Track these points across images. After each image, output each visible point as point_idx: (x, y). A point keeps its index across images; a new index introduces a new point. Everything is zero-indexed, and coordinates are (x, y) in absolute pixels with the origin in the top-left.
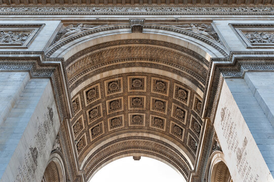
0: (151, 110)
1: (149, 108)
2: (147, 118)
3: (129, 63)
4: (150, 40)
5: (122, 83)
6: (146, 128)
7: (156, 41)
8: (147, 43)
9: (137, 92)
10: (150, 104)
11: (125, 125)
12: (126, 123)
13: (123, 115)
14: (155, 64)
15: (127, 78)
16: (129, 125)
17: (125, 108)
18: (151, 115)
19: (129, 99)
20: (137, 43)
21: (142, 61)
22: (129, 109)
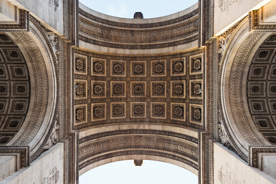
0: (152, 96)
1: (150, 95)
2: (148, 107)
3: (132, 45)
4: (148, 24)
5: (125, 67)
6: (147, 120)
7: (153, 24)
8: (146, 27)
9: (138, 77)
10: (150, 90)
11: (127, 115)
12: (128, 113)
13: (125, 103)
14: (153, 45)
15: (130, 63)
16: (131, 117)
17: (127, 95)
18: (151, 103)
19: (131, 86)
20: (138, 28)
21: (143, 44)
22: (131, 96)
